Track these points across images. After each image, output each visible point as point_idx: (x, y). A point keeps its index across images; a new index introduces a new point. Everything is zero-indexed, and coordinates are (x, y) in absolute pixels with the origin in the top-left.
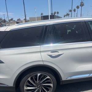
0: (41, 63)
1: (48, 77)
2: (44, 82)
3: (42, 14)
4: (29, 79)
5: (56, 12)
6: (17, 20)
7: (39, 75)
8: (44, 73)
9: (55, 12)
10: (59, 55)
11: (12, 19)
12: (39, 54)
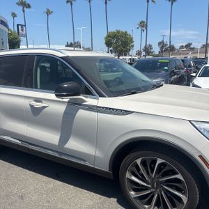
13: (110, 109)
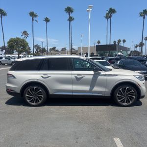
0: (37, 81)
1: (40, 90)
2: (38, 94)
4: (29, 90)
6: (62, 50)
7: (35, 88)
8: (38, 87)
10: (48, 77)
11: (54, 49)
12: (36, 75)
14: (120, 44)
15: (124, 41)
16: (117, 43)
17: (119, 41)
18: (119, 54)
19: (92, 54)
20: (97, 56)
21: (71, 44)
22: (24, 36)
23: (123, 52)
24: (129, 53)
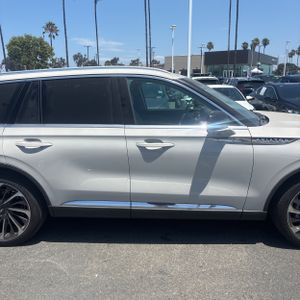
1: (19, 194)
2: (11, 204)
3: (210, 46)
5: (261, 40)
9: (257, 40)
13: (269, 139)
14: (257, 50)
15: (266, 42)
16: (249, 48)
17: (255, 43)
18: (255, 70)
19: (196, 73)
20: (206, 75)
21: (149, 51)
22: (47, 34)
23: (263, 66)
24: (275, 68)
